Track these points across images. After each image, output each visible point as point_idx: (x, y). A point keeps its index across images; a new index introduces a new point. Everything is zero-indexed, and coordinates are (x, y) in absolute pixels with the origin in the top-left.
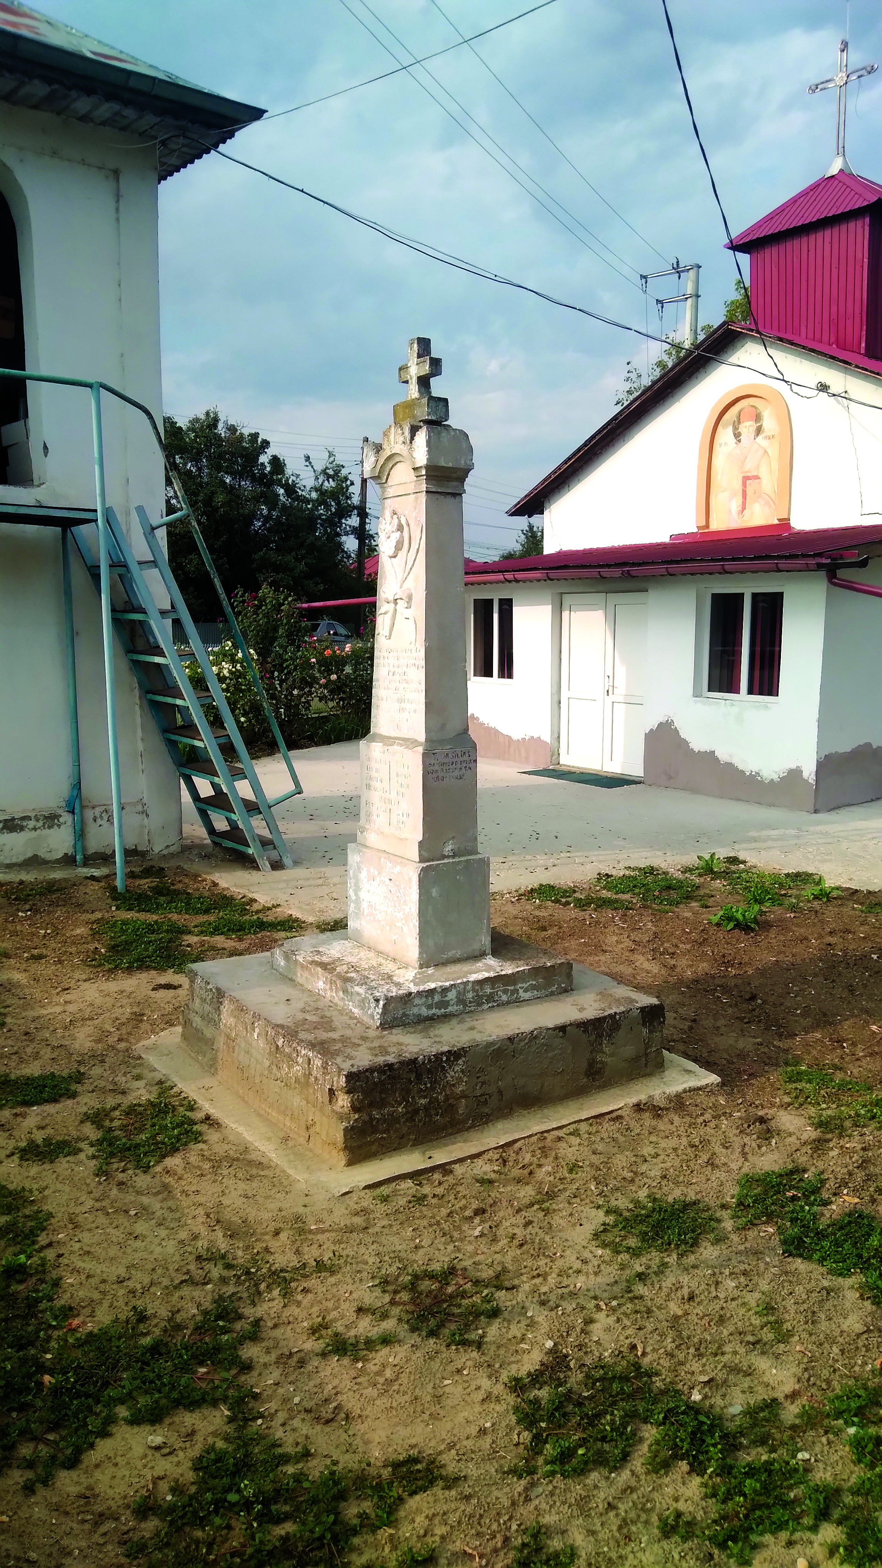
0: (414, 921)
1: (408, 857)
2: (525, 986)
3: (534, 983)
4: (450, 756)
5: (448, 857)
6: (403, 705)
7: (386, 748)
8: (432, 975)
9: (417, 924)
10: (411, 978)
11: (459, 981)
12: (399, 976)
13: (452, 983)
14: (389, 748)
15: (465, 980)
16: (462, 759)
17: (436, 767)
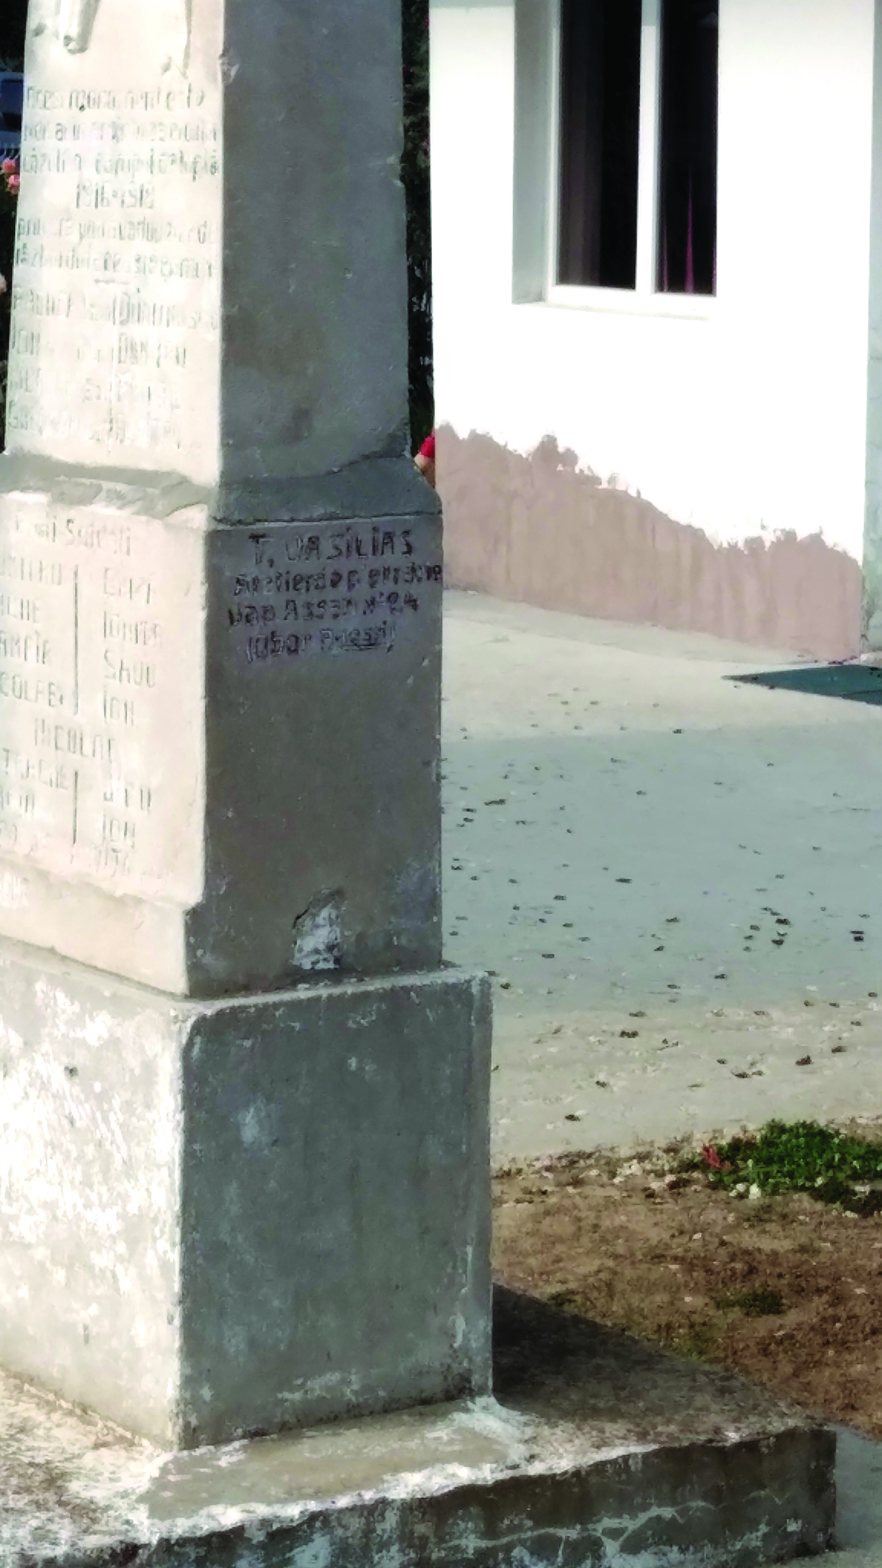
0: (163, 1245)
1: (146, 972)
2: (630, 1524)
3: (667, 1512)
4: (327, 547)
5: (313, 976)
6: (137, 331)
7: (64, 513)
8: (234, 1472)
9: (175, 1257)
10: (143, 1485)
11: (343, 1502)
12: (94, 1476)
13: (313, 1506)
14: (74, 512)
15: (369, 1496)
16: (378, 563)
17: (268, 595)
